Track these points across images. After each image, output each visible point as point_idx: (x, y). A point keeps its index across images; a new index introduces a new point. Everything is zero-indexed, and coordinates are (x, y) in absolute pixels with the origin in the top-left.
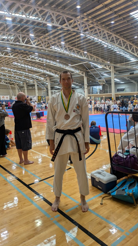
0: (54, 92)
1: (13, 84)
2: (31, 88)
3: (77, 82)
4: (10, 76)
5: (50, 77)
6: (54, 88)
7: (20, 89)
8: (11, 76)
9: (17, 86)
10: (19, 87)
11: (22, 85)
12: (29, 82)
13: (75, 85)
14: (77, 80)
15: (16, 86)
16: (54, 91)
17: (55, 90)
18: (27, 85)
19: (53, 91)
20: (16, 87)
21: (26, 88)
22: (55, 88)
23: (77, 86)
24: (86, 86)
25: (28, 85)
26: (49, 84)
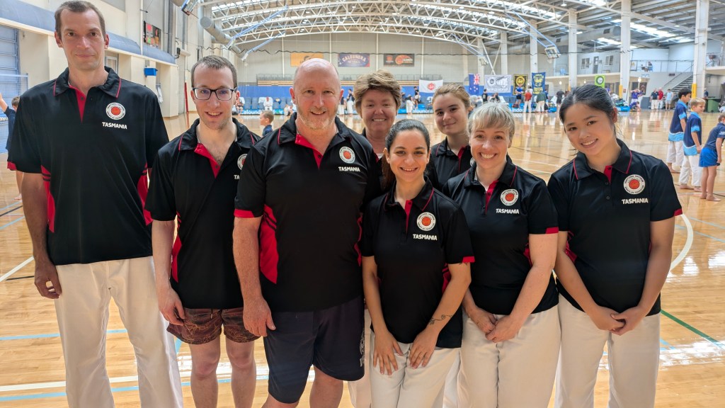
0: (595, 61)
1: (471, 39)
2: (518, 48)
3: (677, 22)
4: (484, 20)
5: (578, 9)
6: (597, 45)
7: (489, 54)
8: (486, 18)
9: (483, 44)
10: (488, 46)
11: (495, 41)
13: (675, 33)
14: (677, 14)
15: (479, 43)
16: (595, 58)
17: (596, 54)
19: (591, 56)
20: (480, 45)
21: (504, 50)
22: (600, 45)
23: (680, 36)
26: (572, 33)
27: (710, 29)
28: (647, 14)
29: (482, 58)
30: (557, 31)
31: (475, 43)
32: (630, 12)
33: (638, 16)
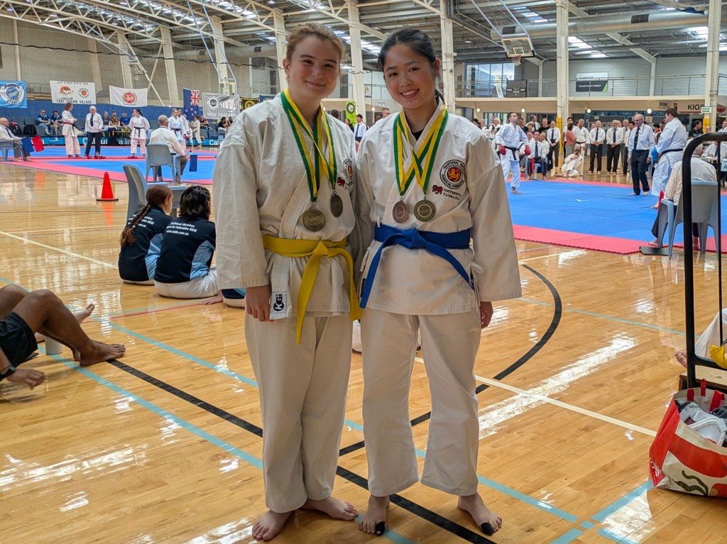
1: (107, 32)
2: (193, 54)
9: (127, 41)
10: (136, 46)
11: (151, 38)
12: (187, 26)
15: (120, 39)
18: (173, 40)
21: (169, 53)
24: (449, 60)
25: (181, 42)
26: (280, 42)
27: (455, 54)
28: (377, 28)
29: (127, 63)
30: (254, 36)
31: (115, 40)
32: (358, 23)
33: (366, 29)
